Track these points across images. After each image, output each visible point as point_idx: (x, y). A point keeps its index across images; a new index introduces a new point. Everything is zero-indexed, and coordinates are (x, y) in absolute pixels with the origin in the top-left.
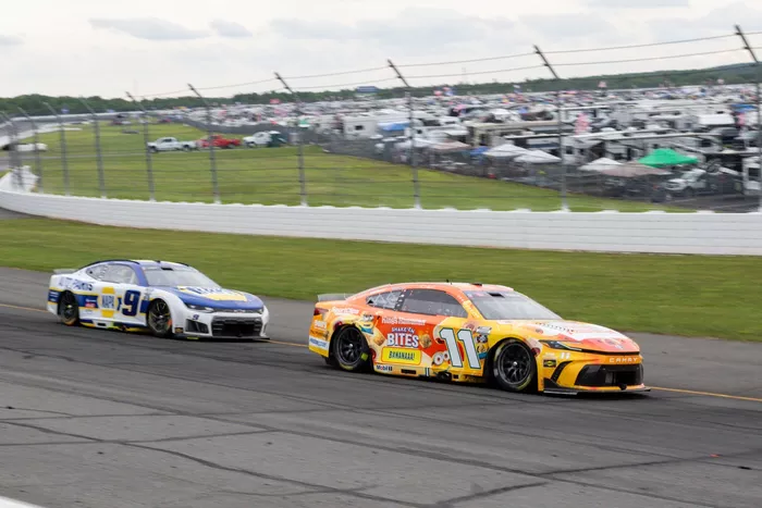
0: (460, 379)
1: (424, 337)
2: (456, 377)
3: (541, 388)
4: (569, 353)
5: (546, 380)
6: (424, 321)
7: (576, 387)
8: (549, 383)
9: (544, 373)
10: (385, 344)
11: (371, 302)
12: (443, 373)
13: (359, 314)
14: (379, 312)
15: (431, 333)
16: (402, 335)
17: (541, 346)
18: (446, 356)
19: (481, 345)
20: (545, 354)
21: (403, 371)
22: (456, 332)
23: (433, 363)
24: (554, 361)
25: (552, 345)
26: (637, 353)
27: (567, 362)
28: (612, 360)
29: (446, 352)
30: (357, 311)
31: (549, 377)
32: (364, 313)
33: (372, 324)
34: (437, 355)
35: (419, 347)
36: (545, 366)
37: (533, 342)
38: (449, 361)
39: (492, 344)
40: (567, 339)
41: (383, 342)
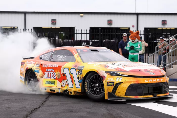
0: (72, 94)
1: (57, 73)
2: (71, 92)
3: (106, 98)
4: (121, 78)
5: (109, 93)
6: (57, 65)
7: (126, 96)
8: (111, 95)
9: (107, 89)
10: (44, 78)
11: (41, 58)
12: (65, 91)
13: (35, 64)
14: (42, 62)
15: (60, 71)
16: (50, 72)
17: (105, 75)
18: (66, 82)
19: (80, 75)
20: (108, 79)
21: (51, 90)
22: (70, 69)
23: (62, 86)
24: (113, 83)
25: (112, 74)
26: (163, 76)
27: (121, 83)
28: (146, 81)
29: (66, 80)
30: (34, 63)
31: (111, 91)
32: (36, 63)
33: (39, 68)
34: (63, 82)
35: (56, 78)
36: (108, 85)
37: (102, 72)
38: (68, 85)
39: (84, 75)
40: (121, 70)
41: (43, 76)
